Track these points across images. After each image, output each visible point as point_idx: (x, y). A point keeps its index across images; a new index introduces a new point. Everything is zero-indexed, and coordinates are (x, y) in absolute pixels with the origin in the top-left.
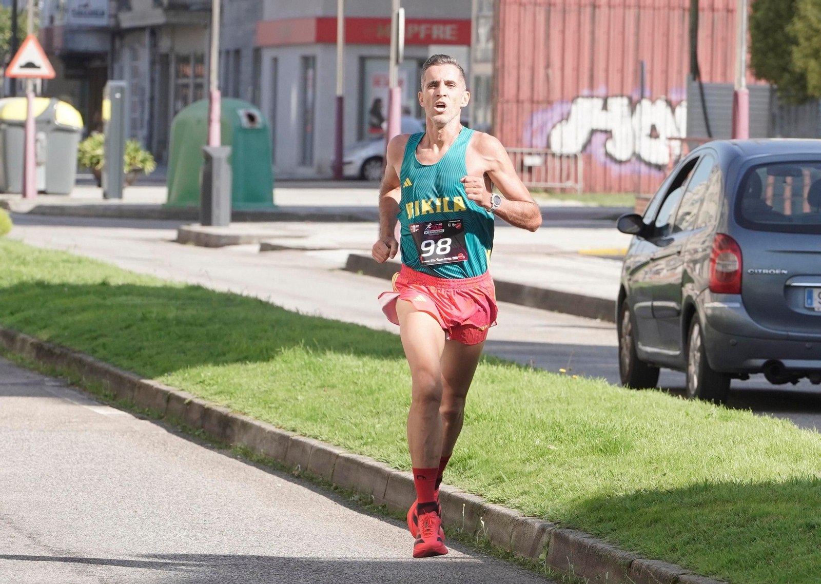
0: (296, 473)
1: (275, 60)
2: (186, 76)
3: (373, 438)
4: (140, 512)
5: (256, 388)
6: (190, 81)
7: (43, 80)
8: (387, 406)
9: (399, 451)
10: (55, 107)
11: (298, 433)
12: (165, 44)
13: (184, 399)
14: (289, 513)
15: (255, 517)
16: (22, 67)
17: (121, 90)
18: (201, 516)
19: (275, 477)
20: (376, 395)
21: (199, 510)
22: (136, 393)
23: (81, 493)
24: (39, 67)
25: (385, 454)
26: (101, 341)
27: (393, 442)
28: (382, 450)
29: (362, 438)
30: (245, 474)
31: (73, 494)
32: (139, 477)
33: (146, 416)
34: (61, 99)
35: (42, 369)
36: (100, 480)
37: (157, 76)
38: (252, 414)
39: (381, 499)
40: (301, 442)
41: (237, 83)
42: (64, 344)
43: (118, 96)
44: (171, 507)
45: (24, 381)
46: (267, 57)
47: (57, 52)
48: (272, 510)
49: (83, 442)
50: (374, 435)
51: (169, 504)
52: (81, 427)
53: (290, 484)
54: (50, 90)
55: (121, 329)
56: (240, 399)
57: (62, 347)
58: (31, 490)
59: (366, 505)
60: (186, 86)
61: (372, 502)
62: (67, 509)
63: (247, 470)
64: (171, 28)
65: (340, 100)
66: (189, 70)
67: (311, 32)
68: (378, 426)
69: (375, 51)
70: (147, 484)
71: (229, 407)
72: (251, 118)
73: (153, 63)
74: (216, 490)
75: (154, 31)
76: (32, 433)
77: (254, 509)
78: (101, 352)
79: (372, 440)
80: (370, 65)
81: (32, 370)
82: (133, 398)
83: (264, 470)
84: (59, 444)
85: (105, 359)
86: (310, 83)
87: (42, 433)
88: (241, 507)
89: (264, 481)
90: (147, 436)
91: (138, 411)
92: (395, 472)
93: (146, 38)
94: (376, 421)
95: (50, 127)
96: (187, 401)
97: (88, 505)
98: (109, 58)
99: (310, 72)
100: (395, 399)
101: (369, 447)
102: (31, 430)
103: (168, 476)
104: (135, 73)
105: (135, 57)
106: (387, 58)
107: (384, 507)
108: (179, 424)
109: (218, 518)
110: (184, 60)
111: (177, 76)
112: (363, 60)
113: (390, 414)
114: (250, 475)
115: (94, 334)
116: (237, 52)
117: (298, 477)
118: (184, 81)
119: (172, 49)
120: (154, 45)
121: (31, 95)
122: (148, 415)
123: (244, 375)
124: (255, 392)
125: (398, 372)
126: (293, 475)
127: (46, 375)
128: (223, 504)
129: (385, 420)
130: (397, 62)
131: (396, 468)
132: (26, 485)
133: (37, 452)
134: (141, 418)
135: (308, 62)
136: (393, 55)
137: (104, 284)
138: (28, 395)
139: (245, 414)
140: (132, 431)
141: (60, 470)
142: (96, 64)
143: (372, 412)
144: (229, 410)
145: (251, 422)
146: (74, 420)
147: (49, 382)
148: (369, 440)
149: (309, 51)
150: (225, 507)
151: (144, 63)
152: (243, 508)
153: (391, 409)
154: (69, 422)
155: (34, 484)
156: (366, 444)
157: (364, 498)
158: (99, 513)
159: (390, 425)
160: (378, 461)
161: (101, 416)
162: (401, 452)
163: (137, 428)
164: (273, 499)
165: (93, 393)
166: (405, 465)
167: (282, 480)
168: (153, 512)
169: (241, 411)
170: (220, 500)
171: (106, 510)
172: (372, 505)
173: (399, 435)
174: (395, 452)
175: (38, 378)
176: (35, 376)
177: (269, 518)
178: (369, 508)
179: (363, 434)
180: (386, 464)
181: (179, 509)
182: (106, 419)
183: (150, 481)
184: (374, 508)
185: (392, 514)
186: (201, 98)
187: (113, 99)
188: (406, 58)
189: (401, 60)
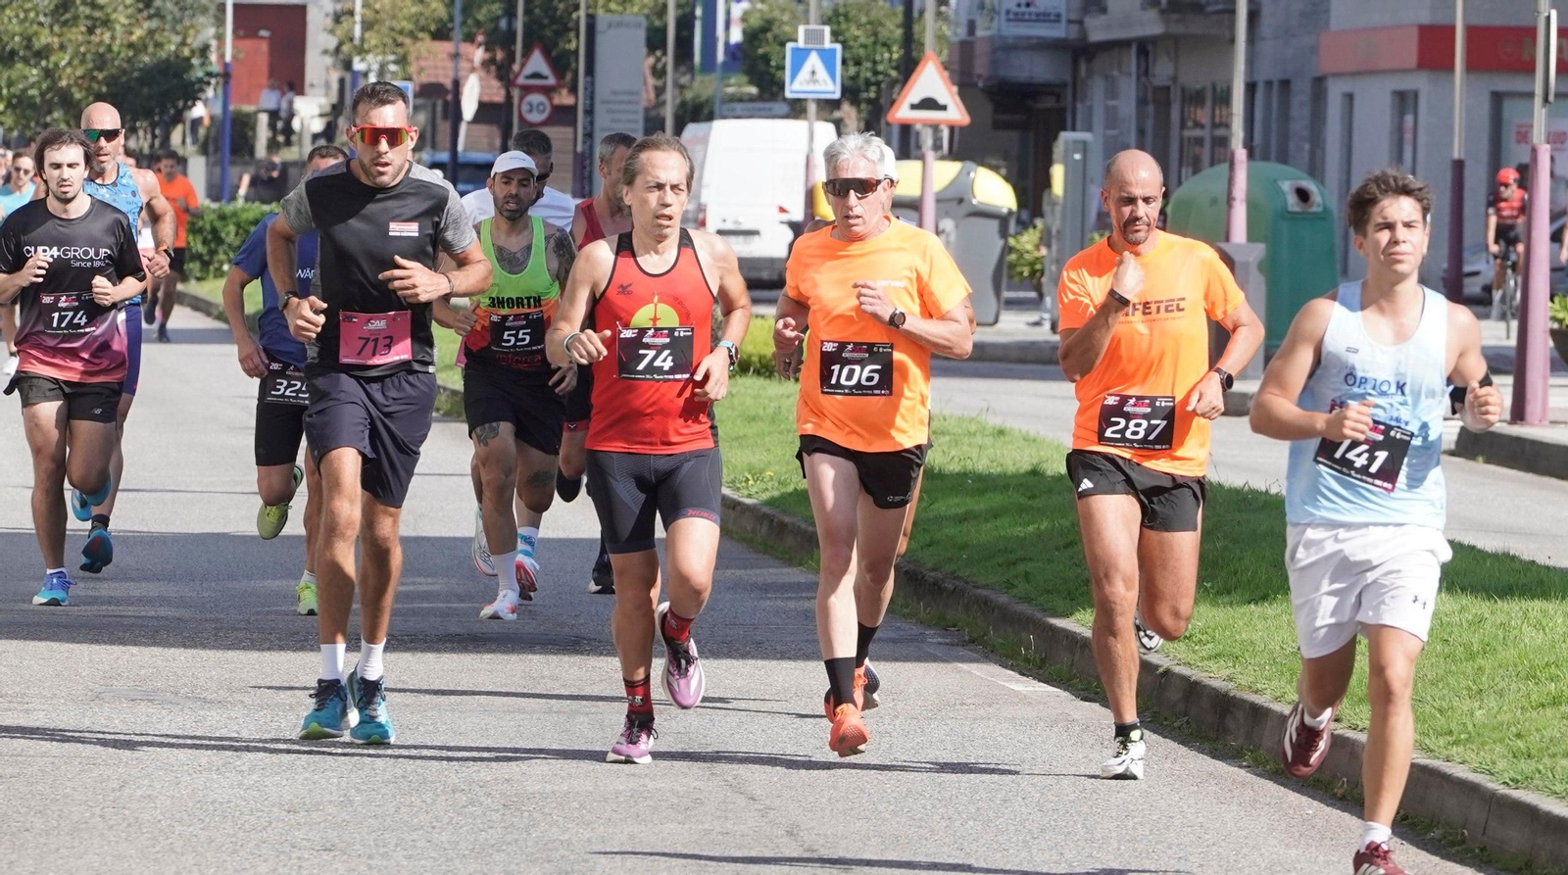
0: (1340, 792)
1: (1350, 97)
2: (1198, 125)
3: (1469, 733)
4: (1068, 855)
5: (1278, 648)
6: (1205, 134)
7: (952, 129)
8: (1497, 680)
9: (1511, 755)
10: (972, 175)
11: (1345, 724)
12: (1162, 70)
13: (1157, 667)
14: (1321, 858)
15: (1263, 865)
16: (914, 107)
17: (1084, 147)
18: (1172, 862)
19: (1304, 799)
20: (1480, 661)
21: (1169, 852)
22: (1077, 655)
23: (971, 823)
24: (944, 108)
25: (1488, 760)
26: (1021, 568)
27: (1501, 740)
28: (1482, 753)
29: (1451, 733)
30: (1252, 794)
31: (957, 823)
32: (1072, 797)
33: (1092, 696)
34: (983, 164)
35: (922, 615)
36: (1005, 801)
37: (1149, 124)
38: (1269, 691)
39: (1479, 836)
40: (1348, 738)
41: (1284, 138)
42: (960, 574)
43: (1077, 156)
44: (1123, 847)
45: (893, 635)
46: (1335, 91)
47: (980, 84)
48: (1293, 852)
49: (983, 738)
50: (1470, 727)
51: (1119, 841)
52: (981, 712)
53: (1329, 810)
54: (964, 147)
55: (1058, 549)
56: (1250, 667)
57: (957, 578)
58: (888, 816)
59: (1454, 845)
60: (1199, 141)
61: (1464, 841)
62: (945, 849)
63: (1256, 787)
64: (1172, 43)
65: (1459, 166)
66: (1203, 115)
67: (1409, 50)
68: (1478, 713)
69: (1517, 84)
70: (1085, 809)
71: (1231, 680)
72: (1303, 195)
73: (1142, 102)
74: (1200, 820)
75: (1144, 48)
76: (897, 722)
77: (1263, 850)
78: (1022, 588)
79: (1467, 736)
80: (1510, 108)
81: (905, 616)
82: (1072, 665)
83: (1285, 786)
84: (942, 741)
85: (1027, 599)
86: (1408, 137)
87: (915, 721)
88: (1242, 848)
89: (1284, 806)
90: (1092, 728)
91: (1080, 686)
92: (1503, 790)
93: (1132, 59)
94: (1477, 704)
95: (964, 209)
96: (1161, 670)
97: (982, 841)
98: (1069, 91)
99: (1409, 119)
100: (1510, 669)
101: (1461, 749)
102: (896, 717)
103: (1122, 794)
104: (1112, 119)
105: (1112, 92)
106: (1531, 95)
107: (1482, 850)
108: (1148, 709)
109: (1201, 866)
110: (1196, 98)
111: (1183, 125)
112: (1497, 98)
113: (1501, 694)
114: (1261, 794)
115: (1012, 557)
116: (1285, 84)
117: (1343, 798)
118: (1198, 133)
119: (1174, 79)
120: (1145, 72)
121: (930, 155)
122: (1097, 693)
123: (1259, 627)
124: (1276, 655)
125: (1519, 622)
126: (1335, 795)
127: (929, 626)
128: (1210, 842)
129: (1492, 702)
130: (1546, 100)
131: (1504, 783)
132: (880, 808)
133: (903, 753)
134: (1085, 699)
135: (1405, 101)
136: (1539, 90)
137: (1035, 473)
138: (896, 660)
139: (1256, 692)
140: (1067, 720)
141: (940, 784)
142: (1048, 103)
143: (1469, 689)
144: (1231, 685)
145: (1266, 705)
146: (970, 701)
147: (933, 637)
148: (1463, 736)
149: (1407, 83)
150: (1214, 848)
151: (1127, 103)
152: (1245, 850)
153: (1502, 684)
154: (962, 704)
155: (892, 807)
156: (1456, 743)
157: (1451, 834)
158: (999, 855)
159: (1498, 712)
160: (1475, 771)
161: (1017, 693)
162: (1515, 757)
163: (1077, 716)
164: (1297, 835)
165: (1007, 656)
166: (1519, 778)
167: (1316, 803)
168: (1090, 856)
169: (1250, 687)
170: (1207, 837)
171: (1011, 851)
172: (1464, 846)
173: (1514, 729)
174: (1504, 756)
175: (916, 630)
176: (912, 629)
177: (1287, 867)
178: (1458, 851)
179: (1453, 726)
180: (1488, 777)
181: (1135, 850)
182: (1024, 699)
183: (1090, 803)
184: (1467, 851)
185: (1497, 862)
186: (1220, 162)
187: (1067, 162)
188: (1558, 95)
189: (1551, 98)
